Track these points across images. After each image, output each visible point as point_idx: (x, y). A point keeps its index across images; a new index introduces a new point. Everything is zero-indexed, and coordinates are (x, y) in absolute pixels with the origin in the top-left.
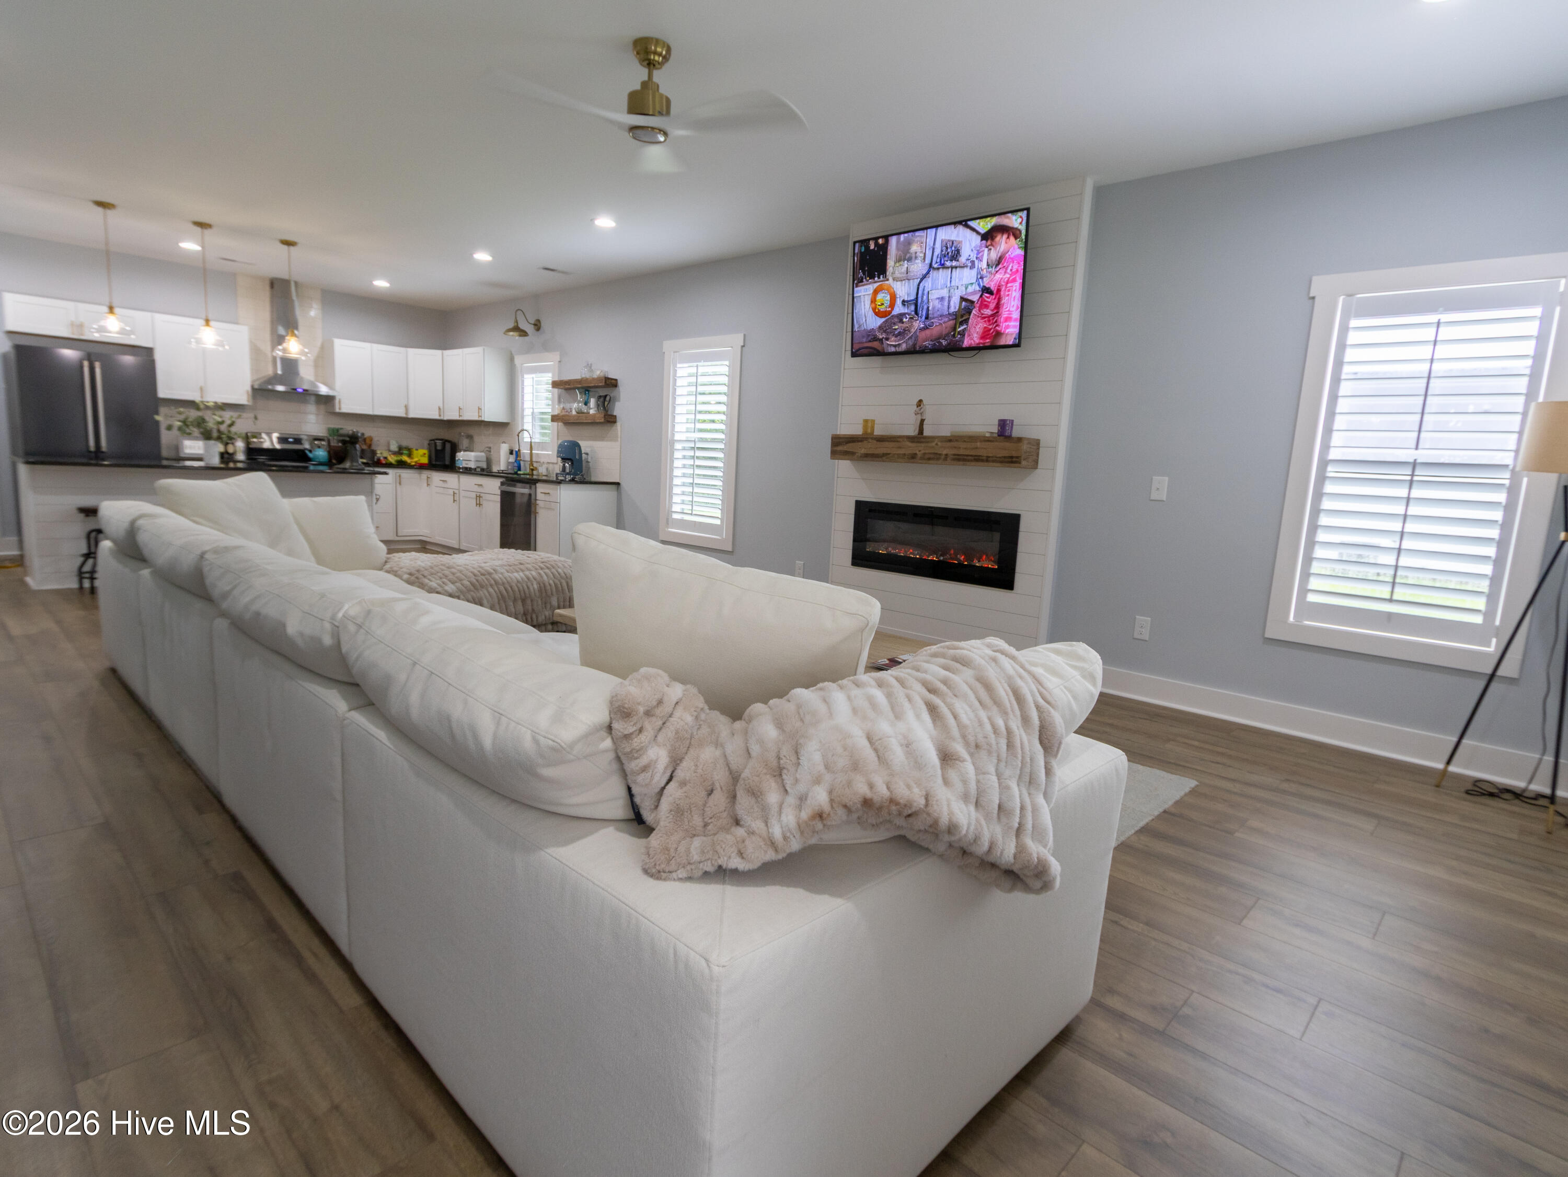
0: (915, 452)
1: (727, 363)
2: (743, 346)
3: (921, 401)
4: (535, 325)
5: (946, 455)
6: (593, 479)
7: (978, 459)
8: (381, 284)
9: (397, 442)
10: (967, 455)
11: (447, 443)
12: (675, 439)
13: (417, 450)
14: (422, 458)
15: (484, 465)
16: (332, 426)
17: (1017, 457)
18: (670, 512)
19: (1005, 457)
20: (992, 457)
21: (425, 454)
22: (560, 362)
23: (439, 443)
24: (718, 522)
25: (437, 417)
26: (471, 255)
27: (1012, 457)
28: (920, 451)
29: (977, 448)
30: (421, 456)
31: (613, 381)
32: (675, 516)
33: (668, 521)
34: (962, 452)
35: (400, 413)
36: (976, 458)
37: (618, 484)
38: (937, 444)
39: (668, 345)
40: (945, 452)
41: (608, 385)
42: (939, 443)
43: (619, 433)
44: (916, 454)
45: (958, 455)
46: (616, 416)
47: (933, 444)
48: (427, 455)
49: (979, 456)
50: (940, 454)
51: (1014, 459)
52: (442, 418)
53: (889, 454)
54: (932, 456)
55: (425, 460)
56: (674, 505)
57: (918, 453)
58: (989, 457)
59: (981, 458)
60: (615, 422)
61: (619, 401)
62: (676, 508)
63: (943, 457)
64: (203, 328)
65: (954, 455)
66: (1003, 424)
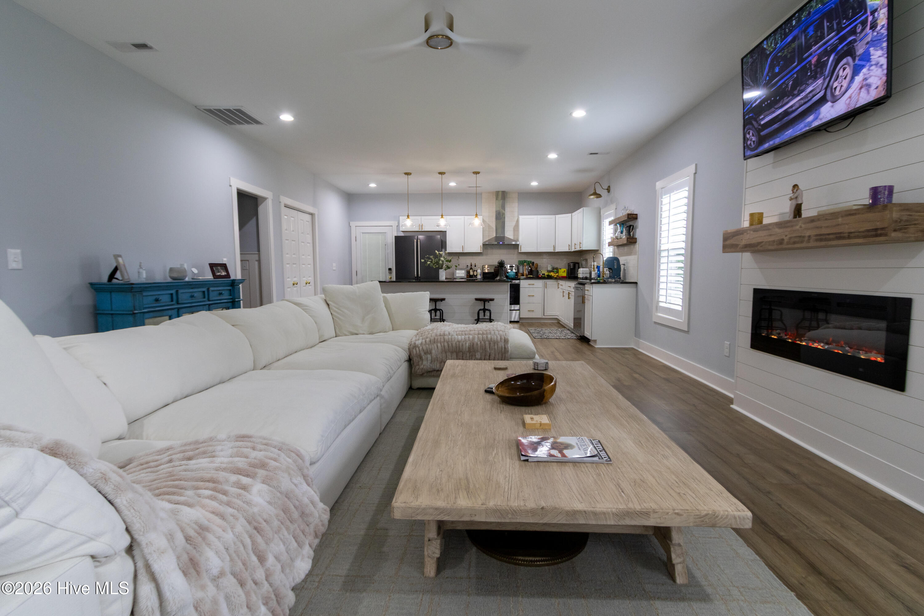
0: (782, 238)
1: (687, 188)
2: (695, 173)
3: (795, 186)
4: (607, 189)
5: (809, 236)
6: (627, 281)
7: (839, 236)
8: (534, 184)
9: (551, 266)
10: (829, 234)
11: (576, 264)
12: (661, 249)
13: (561, 269)
14: (563, 273)
15: (588, 276)
16: (520, 260)
17: (883, 229)
18: (658, 302)
19: (868, 231)
20: (854, 232)
21: (565, 271)
22: (616, 209)
23: (572, 264)
24: (680, 308)
25: (568, 250)
26: (547, 156)
27: (876, 230)
28: (786, 236)
29: (838, 225)
30: (563, 272)
31: (634, 216)
32: (661, 304)
33: (658, 308)
34: (824, 231)
35: (551, 250)
36: (838, 235)
37: (636, 283)
38: (801, 227)
39: (659, 185)
40: (808, 233)
41: (630, 218)
42: (803, 226)
43: (637, 249)
44: (783, 240)
45: (821, 235)
46: (636, 238)
47: (798, 227)
48: (566, 272)
49: (841, 233)
50: (804, 237)
51: (879, 232)
52: (570, 250)
53: (762, 242)
54: (797, 240)
55: (565, 274)
56: (660, 297)
57: (785, 238)
58: (851, 233)
59: (842, 235)
60: (635, 242)
61: (638, 228)
62: (662, 299)
63: (806, 239)
64: (441, 219)
65: (817, 235)
66: (875, 192)
